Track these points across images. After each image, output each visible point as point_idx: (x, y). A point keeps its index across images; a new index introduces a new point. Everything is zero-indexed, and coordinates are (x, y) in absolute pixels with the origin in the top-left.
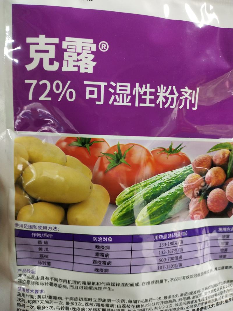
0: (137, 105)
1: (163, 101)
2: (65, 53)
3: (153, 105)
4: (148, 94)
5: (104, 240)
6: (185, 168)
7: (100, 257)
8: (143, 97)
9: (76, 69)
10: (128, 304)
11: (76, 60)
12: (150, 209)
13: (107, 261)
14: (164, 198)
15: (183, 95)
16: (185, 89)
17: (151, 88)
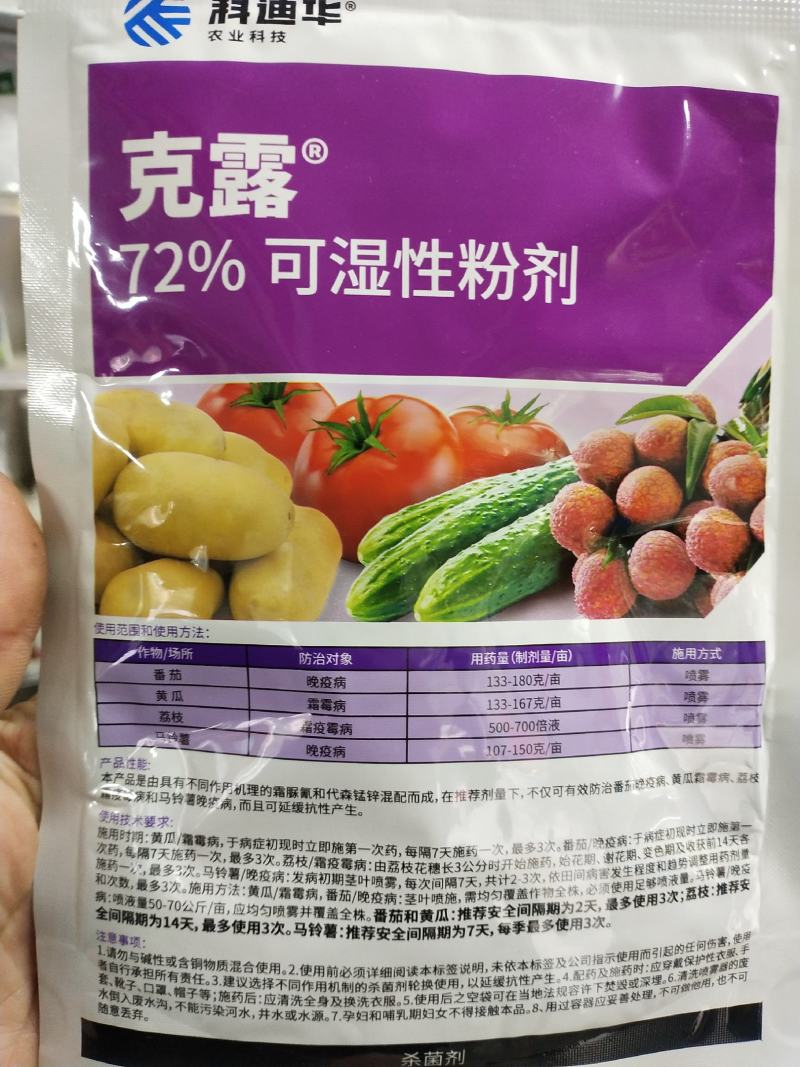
0: (405, 294)
1: (477, 283)
2: (218, 173)
3: (450, 294)
4: (435, 264)
5: (330, 660)
6: (552, 467)
7: (321, 711)
8: (422, 273)
9: (245, 210)
10: (408, 859)
11: (245, 187)
12: (454, 575)
13: (341, 721)
14: (492, 548)
15: (532, 265)
16: (537, 248)
17: (442, 249)
